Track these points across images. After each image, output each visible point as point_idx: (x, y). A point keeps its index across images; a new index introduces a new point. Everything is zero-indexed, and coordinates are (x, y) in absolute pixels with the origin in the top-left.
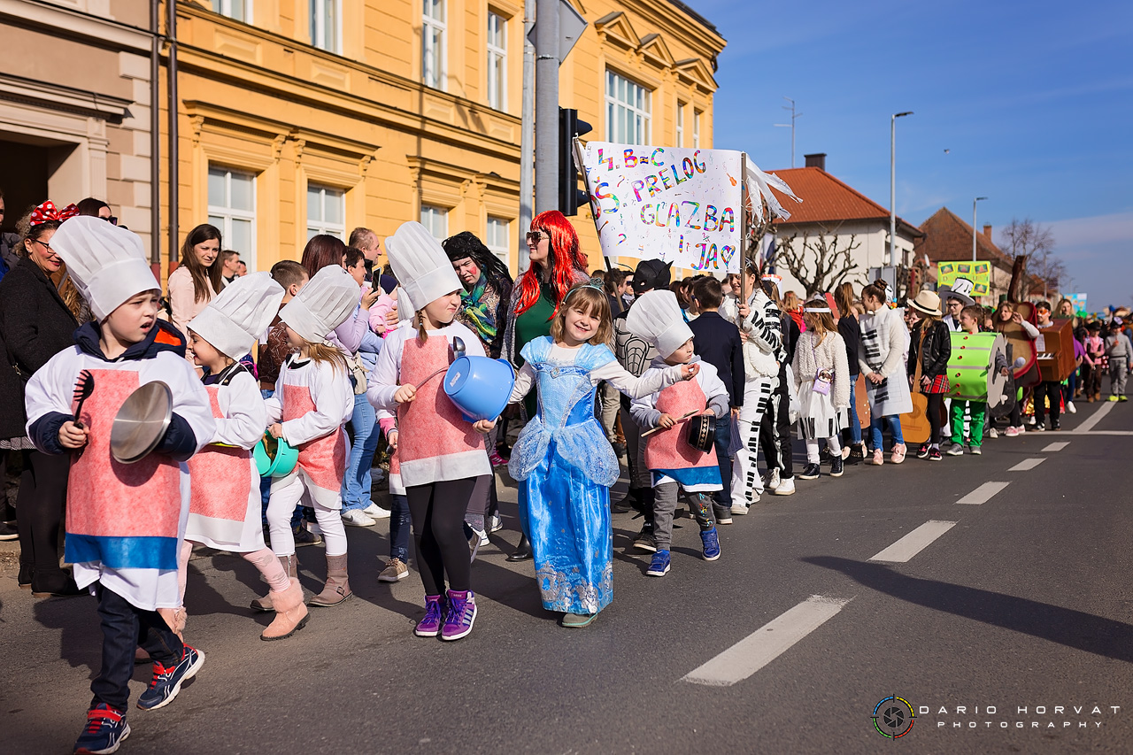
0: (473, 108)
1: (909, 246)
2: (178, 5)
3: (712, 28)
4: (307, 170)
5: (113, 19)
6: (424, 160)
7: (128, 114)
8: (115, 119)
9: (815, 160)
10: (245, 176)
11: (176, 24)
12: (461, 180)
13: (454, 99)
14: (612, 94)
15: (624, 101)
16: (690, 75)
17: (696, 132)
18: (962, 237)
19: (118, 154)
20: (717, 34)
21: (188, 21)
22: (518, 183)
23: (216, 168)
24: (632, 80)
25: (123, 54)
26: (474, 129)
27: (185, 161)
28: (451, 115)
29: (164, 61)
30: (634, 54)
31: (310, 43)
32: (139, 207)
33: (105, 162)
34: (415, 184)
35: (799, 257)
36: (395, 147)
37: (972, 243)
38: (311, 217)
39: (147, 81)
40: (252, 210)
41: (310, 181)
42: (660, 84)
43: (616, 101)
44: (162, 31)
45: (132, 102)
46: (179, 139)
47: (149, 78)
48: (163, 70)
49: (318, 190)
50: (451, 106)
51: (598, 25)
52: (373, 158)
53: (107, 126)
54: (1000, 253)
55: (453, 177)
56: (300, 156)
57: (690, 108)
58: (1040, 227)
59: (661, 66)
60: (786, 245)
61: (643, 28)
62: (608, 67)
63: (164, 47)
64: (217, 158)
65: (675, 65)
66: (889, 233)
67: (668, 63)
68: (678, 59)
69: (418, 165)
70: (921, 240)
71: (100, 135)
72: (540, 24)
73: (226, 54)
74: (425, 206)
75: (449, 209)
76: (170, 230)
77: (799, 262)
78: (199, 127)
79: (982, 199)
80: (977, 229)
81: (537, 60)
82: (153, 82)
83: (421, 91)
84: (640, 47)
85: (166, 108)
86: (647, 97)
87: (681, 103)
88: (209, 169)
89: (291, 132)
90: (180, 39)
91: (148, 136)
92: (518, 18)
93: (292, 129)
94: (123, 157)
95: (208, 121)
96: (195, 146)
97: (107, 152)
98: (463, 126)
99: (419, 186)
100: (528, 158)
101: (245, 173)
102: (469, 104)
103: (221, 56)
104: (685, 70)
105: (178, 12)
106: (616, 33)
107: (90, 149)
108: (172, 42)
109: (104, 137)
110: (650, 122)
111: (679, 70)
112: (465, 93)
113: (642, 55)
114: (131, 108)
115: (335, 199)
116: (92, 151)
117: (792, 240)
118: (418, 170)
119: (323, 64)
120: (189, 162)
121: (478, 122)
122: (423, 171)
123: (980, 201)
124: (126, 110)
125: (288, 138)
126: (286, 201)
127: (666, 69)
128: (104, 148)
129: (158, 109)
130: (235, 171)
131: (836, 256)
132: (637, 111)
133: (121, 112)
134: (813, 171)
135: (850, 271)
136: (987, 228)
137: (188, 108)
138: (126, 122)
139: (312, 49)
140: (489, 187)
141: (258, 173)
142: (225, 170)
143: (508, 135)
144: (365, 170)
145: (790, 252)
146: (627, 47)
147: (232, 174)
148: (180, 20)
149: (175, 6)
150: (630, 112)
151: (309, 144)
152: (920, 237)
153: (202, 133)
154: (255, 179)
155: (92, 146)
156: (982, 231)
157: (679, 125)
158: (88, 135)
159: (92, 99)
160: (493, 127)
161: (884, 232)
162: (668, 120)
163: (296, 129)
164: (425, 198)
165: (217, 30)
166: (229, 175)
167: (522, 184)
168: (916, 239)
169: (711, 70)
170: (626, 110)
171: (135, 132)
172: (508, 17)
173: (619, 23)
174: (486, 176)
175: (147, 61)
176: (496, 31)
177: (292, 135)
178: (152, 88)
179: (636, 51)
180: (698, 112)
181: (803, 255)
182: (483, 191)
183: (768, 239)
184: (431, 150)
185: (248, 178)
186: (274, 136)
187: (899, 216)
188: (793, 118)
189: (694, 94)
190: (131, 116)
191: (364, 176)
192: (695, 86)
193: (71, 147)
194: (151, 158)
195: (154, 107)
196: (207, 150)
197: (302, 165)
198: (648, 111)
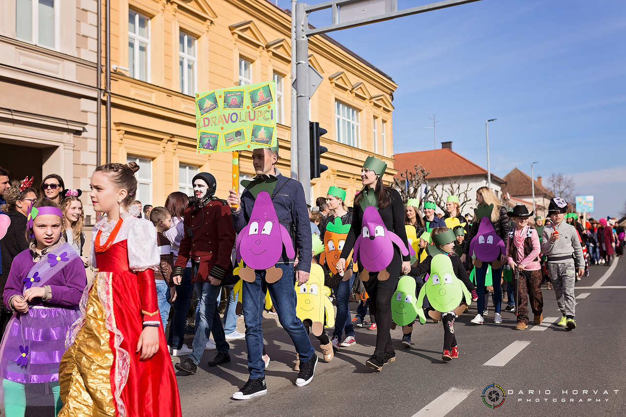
1: (498, 188)
2: (111, 74)
3: (390, 79)
4: (179, 157)
5: (78, 82)
7: (84, 130)
8: (78, 133)
9: (447, 145)
10: (146, 161)
11: (110, 83)
14: (339, 114)
15: (345, 117)
16: (379, 103)
17: (383, 132)
18: (526, 183)
19: (79, 151)
20: (393, 82)
21: (116, 82)
22: (289, 161)
23: (131, 157)
24: (349, 106)
25: (82, 100)
27: (114, 154)
29: (104, 103)
30: (350, 93)
31: (181, 92)
33: (72, 155)
35: (440, 196)
37: (531, 186)
38: (182, 181)
39: (95, 113)
40: (150, 178)
41: (180, 163)
42: (364, 108)
43: (341, 117)
44: (103, 87)
45: (87, 124)
46: (112, 142)
47: (96, 111)
48: (103, 107)
49: (185, 167)
51: (330, 79)
53: (74, 137)
54: (547, 191)
56: (175, 150)
57: (380, 120)
58: (566, 177)
59: (364, 99)
60: (433, 190)
61: (354, 80)
62: (336, 100)
63: (104, 95)
64: (131, 152)
65: (371, 98)
66: (487, 182)
67: (367, 97)
68: (373, 95)
70: (504, 185)
71: (70, 141)
72: (298, 79)
73: (136, 98)
77: (440, 199)
78: (122, 136)
79: (536, 163)
80: (534, 179)
81: (297, 97)
82: (98, 114)
84: (352, 89)
85: (105, 126)
86: (357, 114)
87: (375, 117)
88: (127, 157)
90: (112, 91)
91: (95, 141)
92: (289, 76)
93: (171, 136)
94: (82, 153)
95: (127, 132)
96: (120, 146)
97: (74, 150)
100: (294, 148)
101: (146, 159)
103: (134, 99)
104: (377, 100)
105: (111, 78)
106: (340, 82)
107: (64, 149)
108: (108, 93)
109: (72, 142)
110: (359, 128)
111: (374, 100)
113: (354, 93)
114: (86, 127)
116: (66, 150)
117: (435, 187)
119: (187, 102)
120: (117, 154)
122: (240, 156)
123: (535, 164)
124: (84, 128)
125: (168, 141)
126: (168, 173)
127: (366, 100)
128: (72, 148)
129: (100, 127)
130: (141, 158)
131: (459, 195)
132: (350, 121)
133: (81, 129)
134: (446, 150)
135: (467, 203)
136: (539, 178)
137: (116, 126)
138: (84, 134)
139: (182, 95)
141: (153, 159)
142: (134, 157)
143: (284, 136)
144: (210, 156)
145: (435, 193)
146: (346, 90)
147: (139, 159)
148: (112, 82)
149: (110, 74)
150: (349, 123)
151: (180, 143)
152: (504, 183)
153: (124, 139)
154: (151, 162)
155: (66, 147)
156: (536, 180)
157: (375, 128)
158: (63, 142)
159: (66, 123)
160: (277, 132)
161: (484, 181)
162: (368, 126)
163: (173, 136)
164: (242, 170)
165: (132, 86)
167: (291, 161)
168: (502, 185)
169: (390, 100)
170: (346, 122)
171: (88, 140)
172: (284, 76)
173: (341, 77)
175: (95, 103)
176: (278, 83)
177: (171, 139)
178: (97, 117)
179: (350, 91)
180: (384, 121)
181: (442, 195)
183: (423, 186)
185: (148, 162)
186: (161, 139)
187: (492, 173)
188: (434, 123)
189: (382, 112)
190: (87, 131)
191: (209, 159)
192: (382, 109)
193: (55, 148)
194: (97, 152)
195: (98, 126)
196: (126, 148)
197: (176, 154)
198: (358, 122)
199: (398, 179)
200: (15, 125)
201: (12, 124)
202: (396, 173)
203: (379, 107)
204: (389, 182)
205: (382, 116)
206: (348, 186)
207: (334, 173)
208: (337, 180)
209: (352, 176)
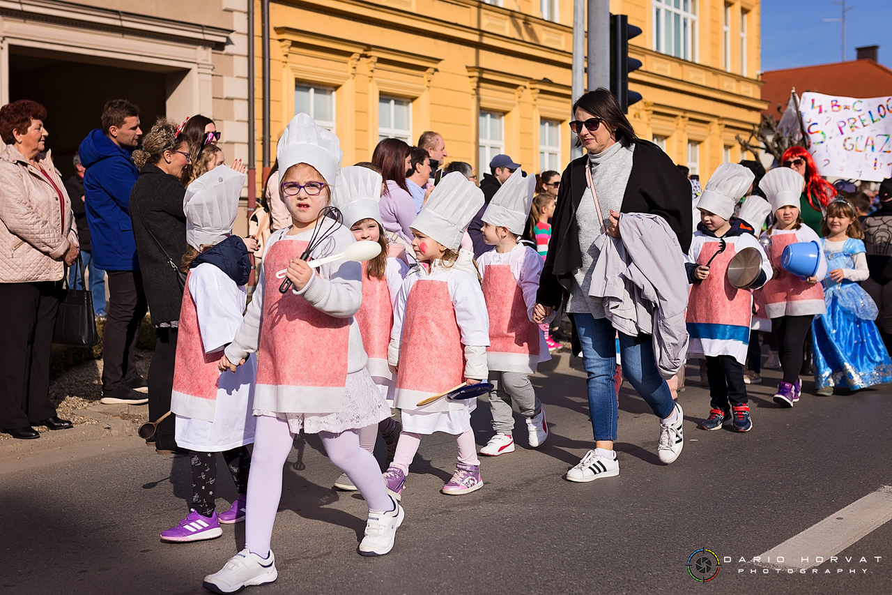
0: (527, 19)
4: (378, 83)
6: (482, 70)
7: (229, 42)
8: (219, 46)
9: (867, 53)
10: (326, 90)
12: (515, 86)
13: (508, 13)
15: (670, 5)
17: (743, 31)
19: (221, 76)
22: (569, 88)
23: (302, 85)
26: (527, 39)
27: (275, 80)
28: (507, 28)
32: (238, 121)
33: (210, 84)
34: (474, 92)
36: (456, 59)
38: (382, 125)
39: (245, 13)
40: (331, 120)
41: (381, 93)
43: (663, 6)
45: (232, 31)
46: (271, 61)
47: (246, 10)
48: (258, 2)
49: (388, 101)
50: (506, 19)
52: (436, 70)
53: (213, 53)
55: (509, 84)
56: (372, 71)
64: (302, 76)
69: (476, 74)
71: (207, 61)
74: (483, 111)
75: (505, 113)
76: (264, 140)
78: (287, 50)
82: (250, 14)
83: (479, 7)
85: (260, 35)
87: (728, 4)
88: (296, 86)
89: (365, 51)
91: (246, 60)
93: (365, 47)
94: (225, 79)
95: (295, 44)
96: (284, 67)
97: (213, 75)
98: (517, 37)
99: (478, 94)
100: (580, 64)
101: (326, 88)
102: (523, 16)
107: (199, 73)
109: (210, 62)
110: (697, 24)
112: (519, 7)
114: (232, 36)
115: (403, 108)
116: (200, 75)
118: (476, 79)
120: (279, 81)
121: (531, 33)
122: (481, 80)
124: (228, 38)
125: (362, 56)
126: (361, 112)
128: (210, 72)
129: (253, 36)
130: (317, 87)
132: (681, 12)
133: (224, 40)
134: (865, 64)
137: (278, 34)
138: (228, 49)
140: (542, 92)
141: (336, 87)
142: (309, 86)
143: (559, 43)
144: (429, 81)
147: (315, 89)
150: (677, 16)
151: (380, 60)
153: (290, 55)
154: (334, 93)
155: (201, 70)
157: (726, 24)
158: (198, 61)
159: (201, 31)
160: (544, 36)
162: (714, 21)
163: (369, 47)
164: (483, 104)
166: (312, 90)
167: (573, 88)
170: (673, 14)
171: (235, 57)
174: (539, 82)
177: (365, 53)
178: (248, 19)
180: (745, 11)
182: (536, 96)
184: (489, 60)
185: (328, 92)
186: (349, 54)
188: (844, 12)
190: (232, 44)
191: (428, 87)
193: (185, 71)
194: (249, 78)
195: (250, 35)
196: (293, 69)
197: (374, 79)
198: (694, 13)
199: (771, 118)
200: (125, 36)
201: (121, 35)
202: (764, 107)
204: (753, 125)
206: (673, 131)
207: (649, 108)
208: (652, 121)
209: (680, 114)
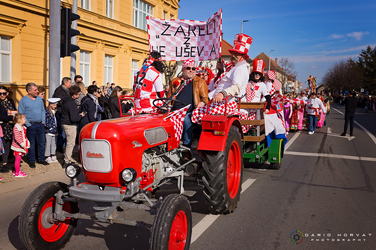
14: (137, 7)
24: (146, 2)
57: (169, 13)
189: (170, 9)
192: (170, 6)
203: (169, 5)
205: (170, 12)
